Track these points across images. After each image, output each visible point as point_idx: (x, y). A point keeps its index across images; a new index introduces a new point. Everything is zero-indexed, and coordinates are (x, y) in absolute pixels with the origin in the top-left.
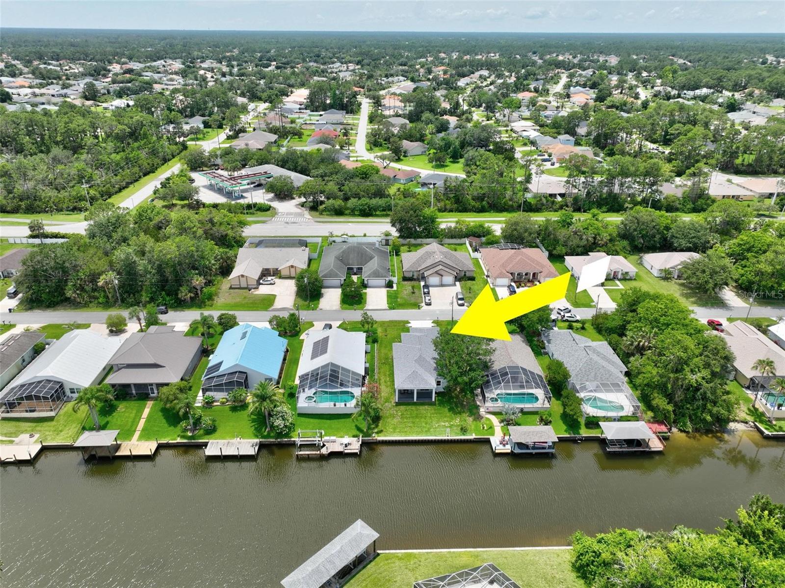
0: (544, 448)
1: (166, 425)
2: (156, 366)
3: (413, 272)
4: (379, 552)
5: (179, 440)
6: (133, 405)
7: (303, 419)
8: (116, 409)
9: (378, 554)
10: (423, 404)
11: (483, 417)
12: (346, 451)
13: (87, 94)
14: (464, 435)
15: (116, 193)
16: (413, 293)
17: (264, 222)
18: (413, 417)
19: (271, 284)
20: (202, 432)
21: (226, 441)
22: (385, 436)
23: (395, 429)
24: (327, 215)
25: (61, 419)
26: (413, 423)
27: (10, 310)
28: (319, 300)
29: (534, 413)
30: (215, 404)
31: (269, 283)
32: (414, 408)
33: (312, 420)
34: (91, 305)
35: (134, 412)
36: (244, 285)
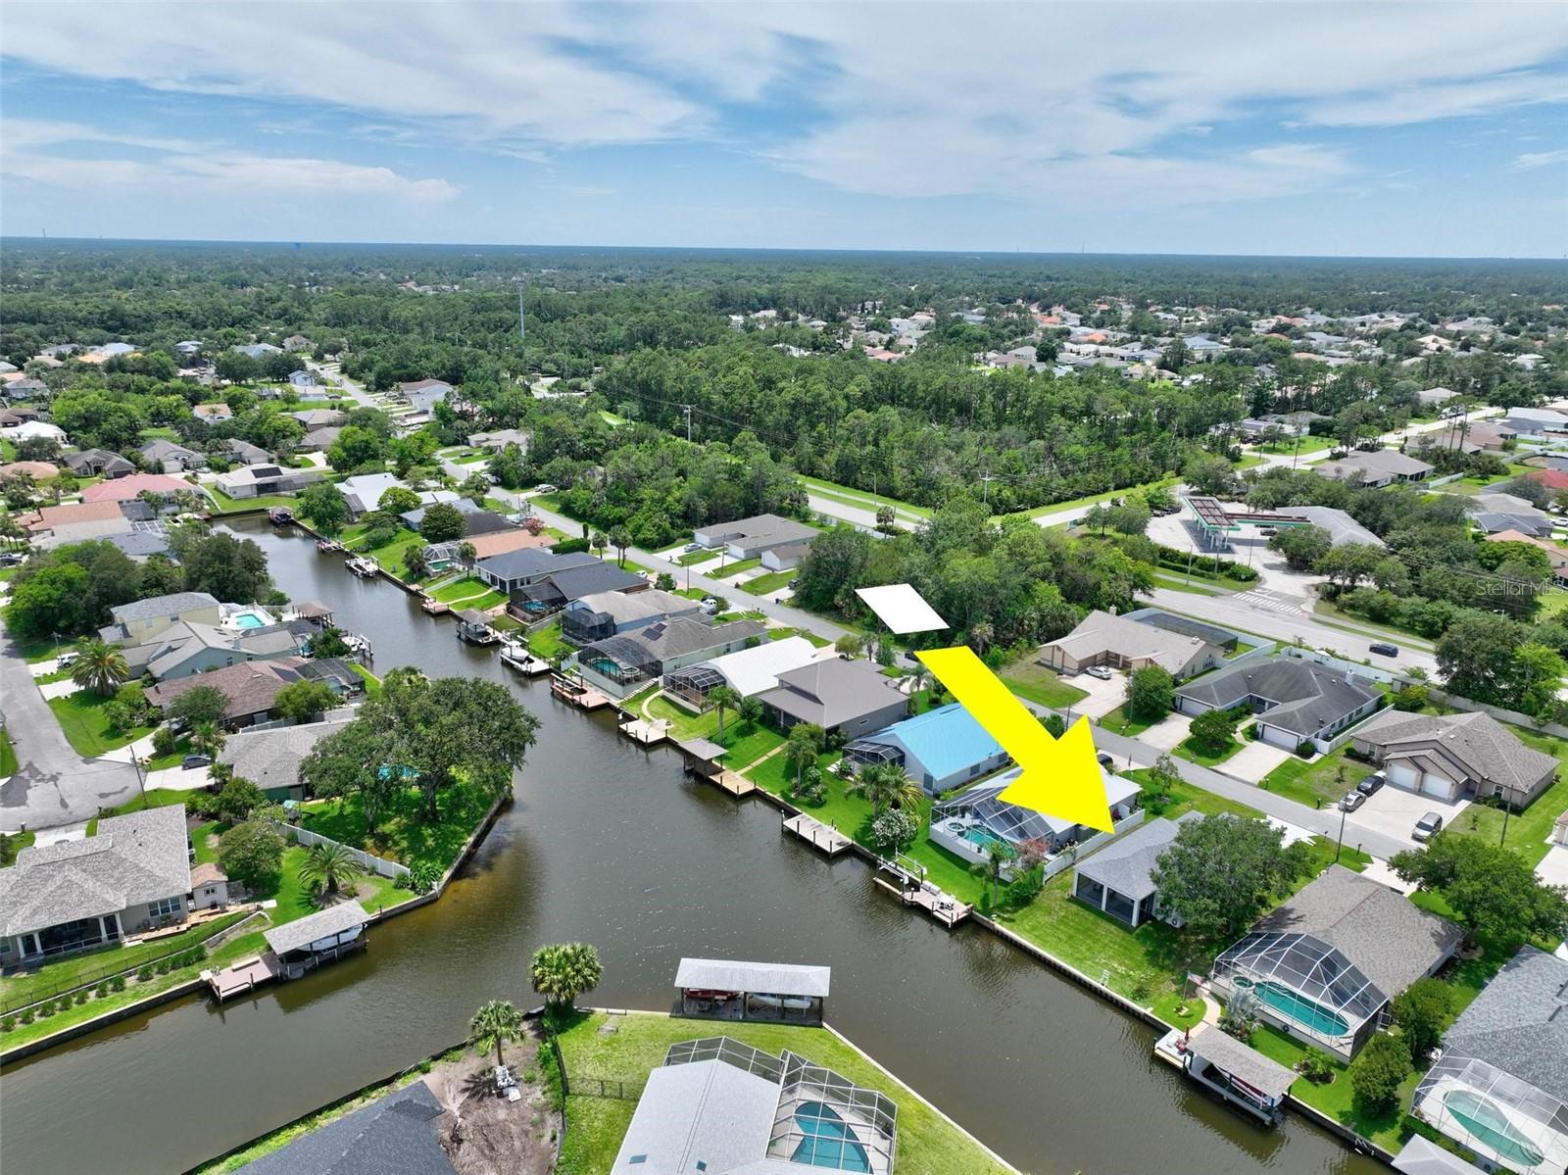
0: (1252, 1103)
1: (781, 774)
2: (814, 699)
3: (1373, 745)
4: (825, 1024)
5: (777, 797)
6: (773, 736)
7: (929, 850)
8: (753, 734)
9: (821, 1026)
10: (1111, 920)
11: (1195, 996)
12: (936, 913)
13: (1168, 359)
14: (1134, 999)
15: (1049, 503)
16: (1339, 781)
17: (1213, 595)
18: (1077, 929)
19: (1101, 677)
20: (806, 799)
21: (819, 823)
22: (1011, 929)
23: (1034, 928)
24: (1351, 616)
25: (702, 720)
26: (1071, 937)
27: (777, 601)
28: (1149, 726)
29: (1301, 1045)
30: (850, 778)
31: (1099, 674)
32: (1092, 917)
33: (938, 857)
34: (855, 623)
35: (766, 744)
36: (1057, 664)
